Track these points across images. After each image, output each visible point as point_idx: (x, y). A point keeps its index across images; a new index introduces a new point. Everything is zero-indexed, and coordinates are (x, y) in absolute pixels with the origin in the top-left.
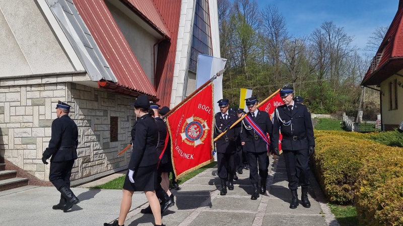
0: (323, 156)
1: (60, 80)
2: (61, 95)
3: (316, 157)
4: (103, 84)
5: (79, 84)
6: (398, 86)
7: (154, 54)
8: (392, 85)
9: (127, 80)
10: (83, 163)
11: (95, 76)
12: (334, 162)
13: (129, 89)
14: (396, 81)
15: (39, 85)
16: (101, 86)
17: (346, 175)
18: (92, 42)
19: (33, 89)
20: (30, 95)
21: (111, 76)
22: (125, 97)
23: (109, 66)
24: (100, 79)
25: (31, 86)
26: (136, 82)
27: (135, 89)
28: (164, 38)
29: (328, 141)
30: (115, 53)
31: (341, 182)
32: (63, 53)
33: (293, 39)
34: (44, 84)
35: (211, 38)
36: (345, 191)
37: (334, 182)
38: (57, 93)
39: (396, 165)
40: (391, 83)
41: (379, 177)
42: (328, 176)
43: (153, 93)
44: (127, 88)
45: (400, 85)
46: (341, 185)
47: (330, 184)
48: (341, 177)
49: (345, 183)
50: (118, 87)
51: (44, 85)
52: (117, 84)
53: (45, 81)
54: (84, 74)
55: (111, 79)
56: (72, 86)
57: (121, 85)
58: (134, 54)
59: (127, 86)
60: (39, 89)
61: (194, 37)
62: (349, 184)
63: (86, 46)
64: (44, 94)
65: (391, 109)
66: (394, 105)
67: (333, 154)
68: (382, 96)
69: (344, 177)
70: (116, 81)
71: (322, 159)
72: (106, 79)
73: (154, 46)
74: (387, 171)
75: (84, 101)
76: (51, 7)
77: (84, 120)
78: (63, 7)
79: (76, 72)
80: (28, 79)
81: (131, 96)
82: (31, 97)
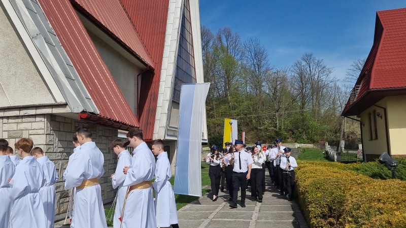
0: (308, 189)
1: (40, 111)
2: (39, 128)
3: (301, 189)
4: (84, 116)
5: (59, 116)
6: (377, 117)
7: (138, 84)
8: (372, 116)
9: (109, 111)
10: (60, 198)
11: (76, 107)
12: (319, 195)
13: (111, 121)
14: (374, 111)
15: (17, 117)
16: (81, 118)
17: (330, 209)
18: (75, 74)
19: (10, 121)
20: (6, 127)
21: (93, 108)
22: (107, 128)
23: (90, 98)
24: (80, 110)
25: (8, 118)
26: (119, 114)
27: (118, 120)
28: (148, 69)
29: (311, 172)
30: (97, 84)
31: (326, 215)
32: (43, 84)
33: (275, 71)
35: (195, 69)
36: (330, 224)
37: (319, 216)
38: (35, 125)
39: (379, 200)
40: (370, 114)
41: (363, 214)
42: (313, 209)
43: (136, 124)
44: (109, 119)
45: (378, 116)
46: (326, 219)
47: (315, 217)
48: (326, 210)
49: (330, 217)
50: (100, 118)
51: (22, 117)
52: (99, 116)
53: (23, 113)
54: (65, 105)
55: (92, 111)
56: (52, 118)
57: (102, 116)
58: (117, 85)
59: (109, 118)
60: (17, 120)
61: (178, 68)
62: (334, 217)
63: (68, 77)
64: (22, 126)
65: (371, 139)
66: (374, 136)
67: (318, 186)
68: (362, 126)
69: (329, 210)
70: (98, 112)
71: (307, 191)
72: (88, 111)
73: (138, 76)
74: (370, 207)
75: (64, 134)
76: (32, 38)
77: (63, 153)
78: (45, 39)
79: (56, 104)
80: (5, 110)
81: (114, 127)
82: (7, 130)
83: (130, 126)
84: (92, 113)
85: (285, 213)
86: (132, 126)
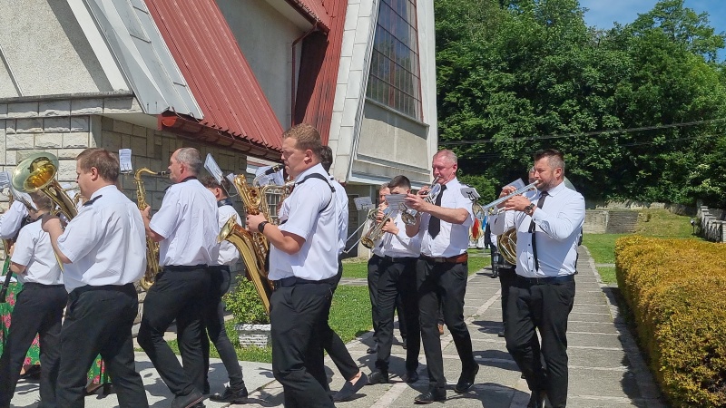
1: (78, 110)
4: (170, 122)
5: (118, 121)
9: (226, 114)
11: (152, 103)
13: (229, 135)
15: (34, 122)
16: (164, 127)
18: (149, 28)
19: (20, 129)
20: (13, 141)
21: (187, 104)
22: (223, 151)
23: (184, 82)
24: (163, 110)
25: (16, 122)
27: (244, 135)
28: (316, 28)
30: (203, 55)
34: (44, 118)
35: (417, 31)
38: (70, 140)
44: (225, 133)
50: (204, 128)
51: (44, 120)
52: (201, 123)
53: (44, 111)
54: (128, 97)
55: (187, 111)
56: (104, 124)
57: (210, 125)
59: (224, 130)
60: (34, 128)
63: (135, 35)
64: (43, 140)
70: (199, 115)
72: (177, 111)
73: (294, 44)
79: (111, 93)
80: (10, 106)
81: (235, 150)
82: (16, 147)
83: (270, 148)
84: (188, 117)
85: (604, 352)
86: (275, 150)
